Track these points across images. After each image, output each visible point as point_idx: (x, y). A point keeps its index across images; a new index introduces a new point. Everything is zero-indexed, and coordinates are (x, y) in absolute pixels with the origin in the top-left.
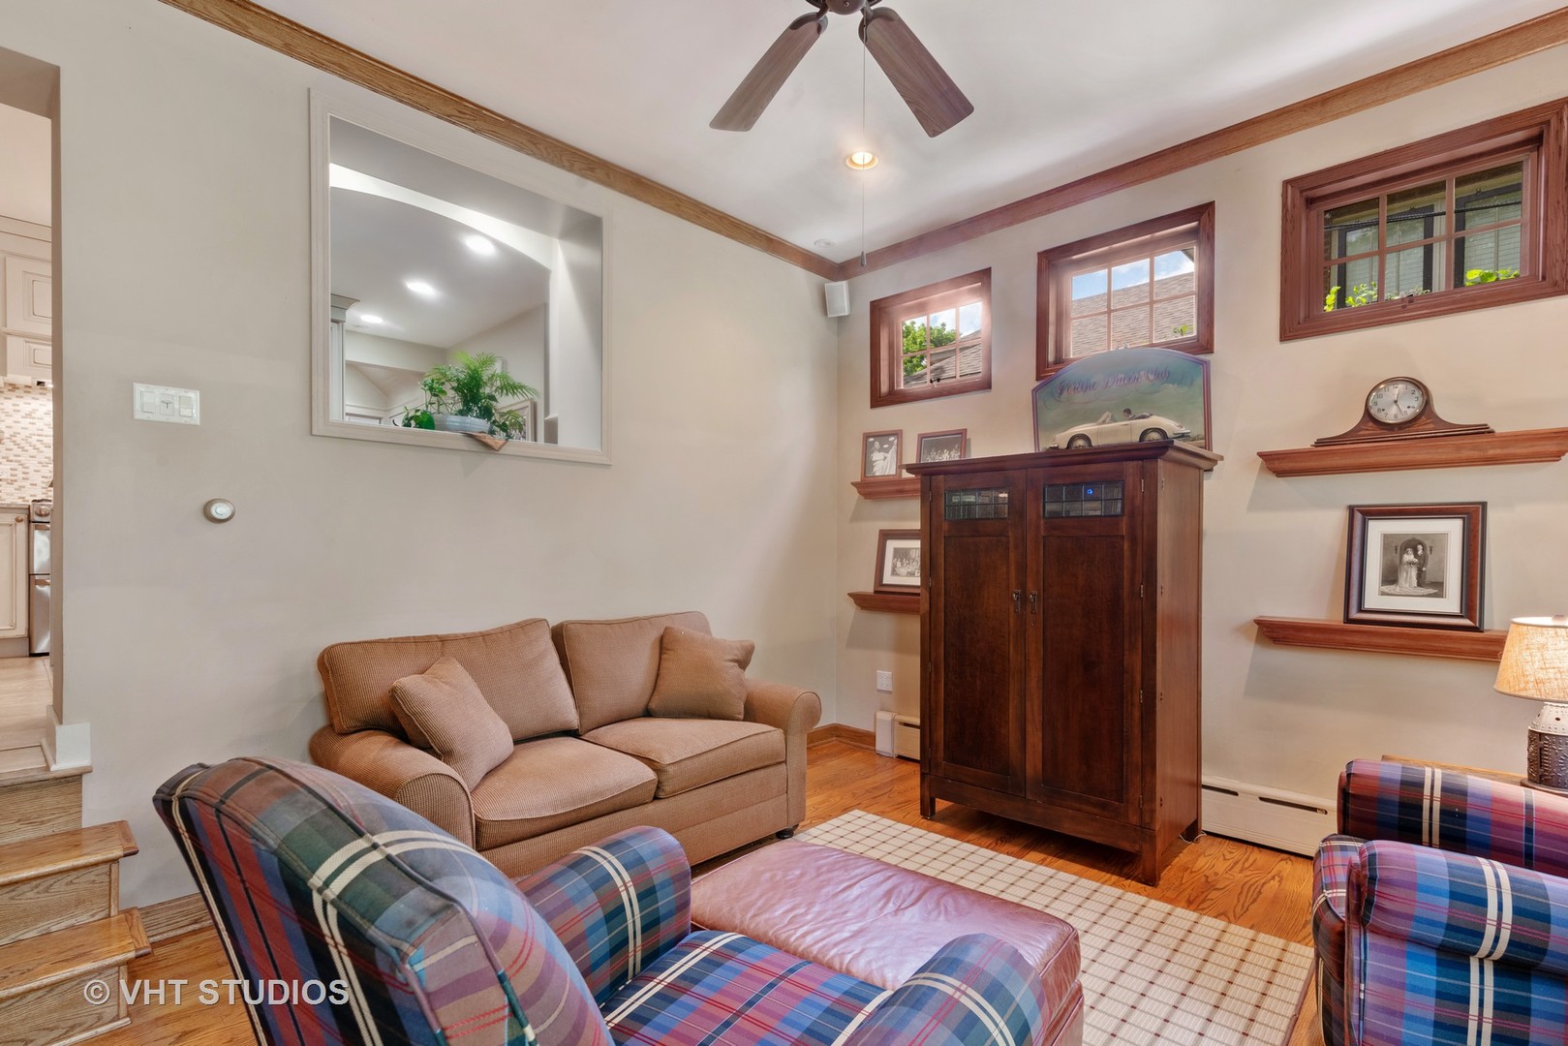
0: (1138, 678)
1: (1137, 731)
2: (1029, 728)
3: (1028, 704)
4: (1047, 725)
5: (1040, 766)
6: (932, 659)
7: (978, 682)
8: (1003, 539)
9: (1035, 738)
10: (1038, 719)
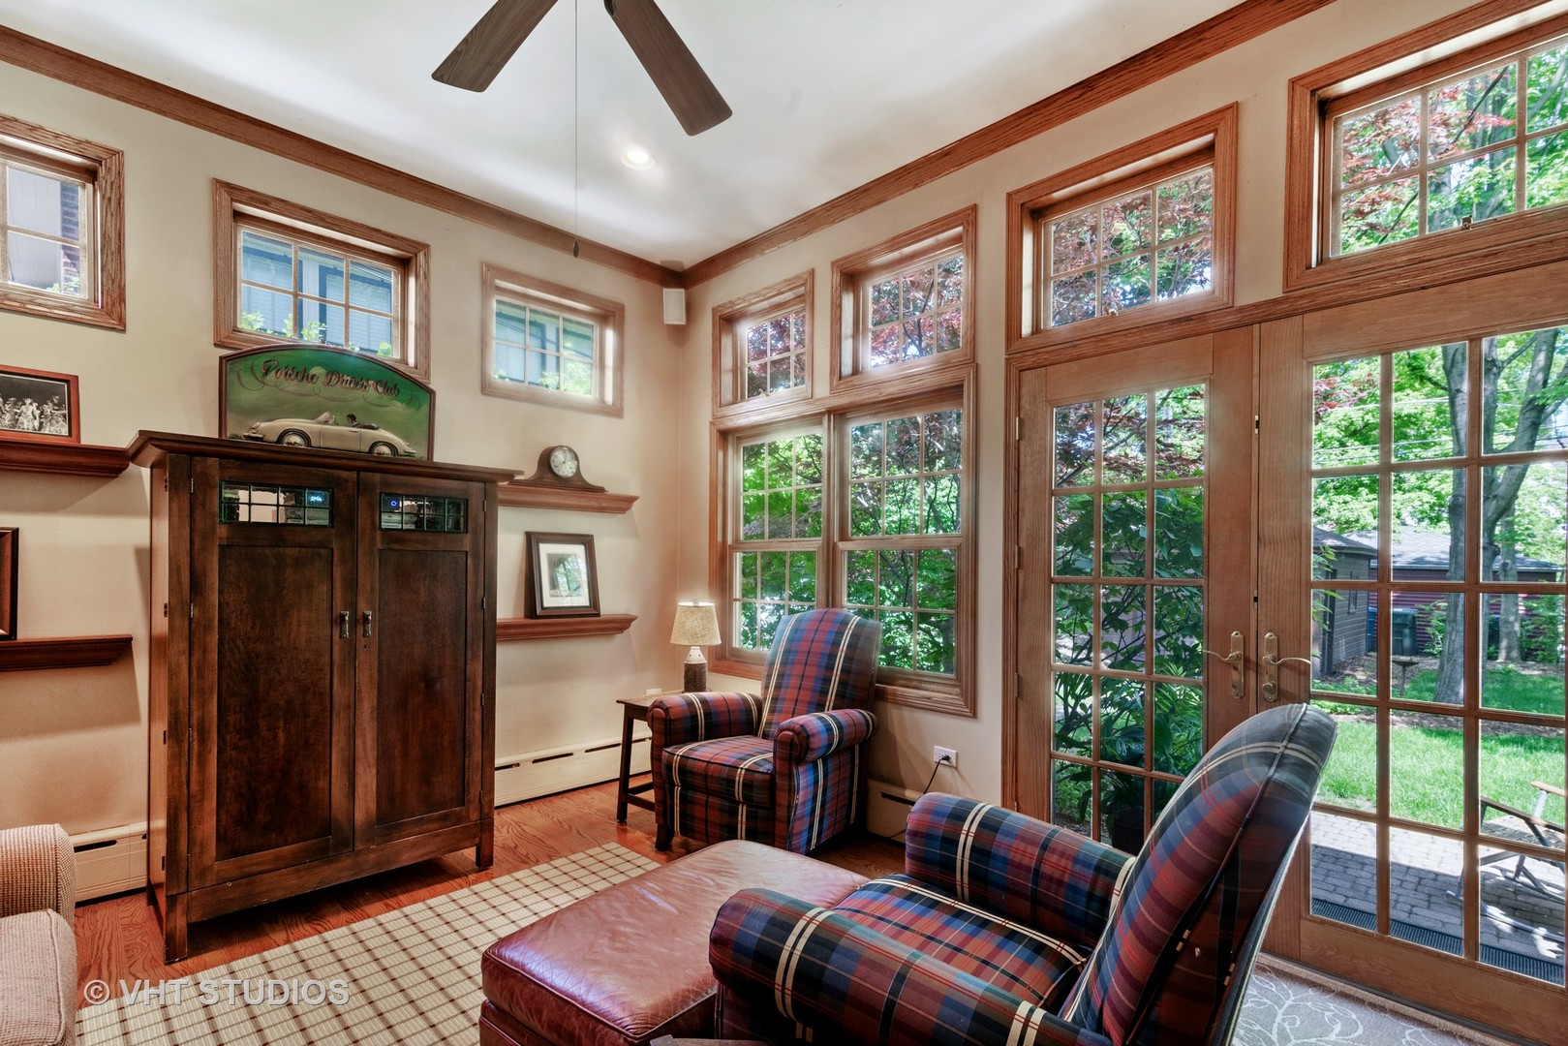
0: (480, 683)
1: (478, 733)
2: (360, 769)
3: (359, 742)
4: (384, 757)
5: (373, 806)
6: (194, 722)
7: (281, 735)
8: (324, 552)
9: (367, 778)
10: (372, 755)
